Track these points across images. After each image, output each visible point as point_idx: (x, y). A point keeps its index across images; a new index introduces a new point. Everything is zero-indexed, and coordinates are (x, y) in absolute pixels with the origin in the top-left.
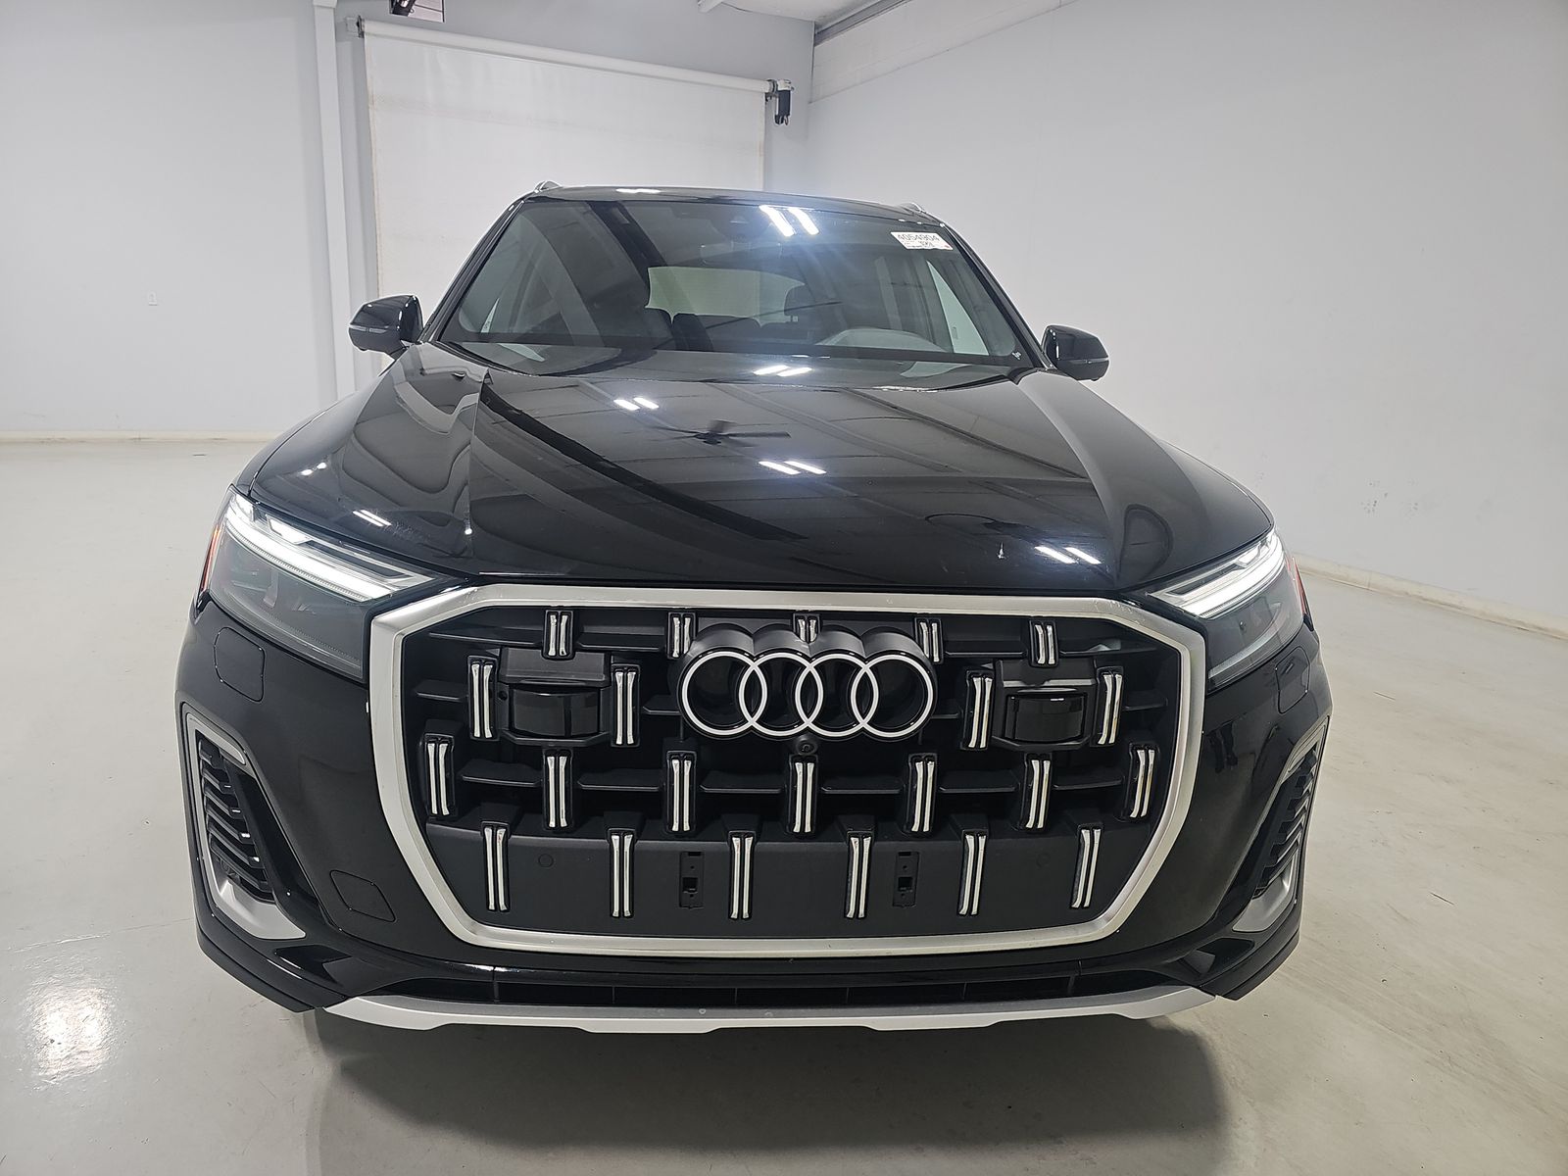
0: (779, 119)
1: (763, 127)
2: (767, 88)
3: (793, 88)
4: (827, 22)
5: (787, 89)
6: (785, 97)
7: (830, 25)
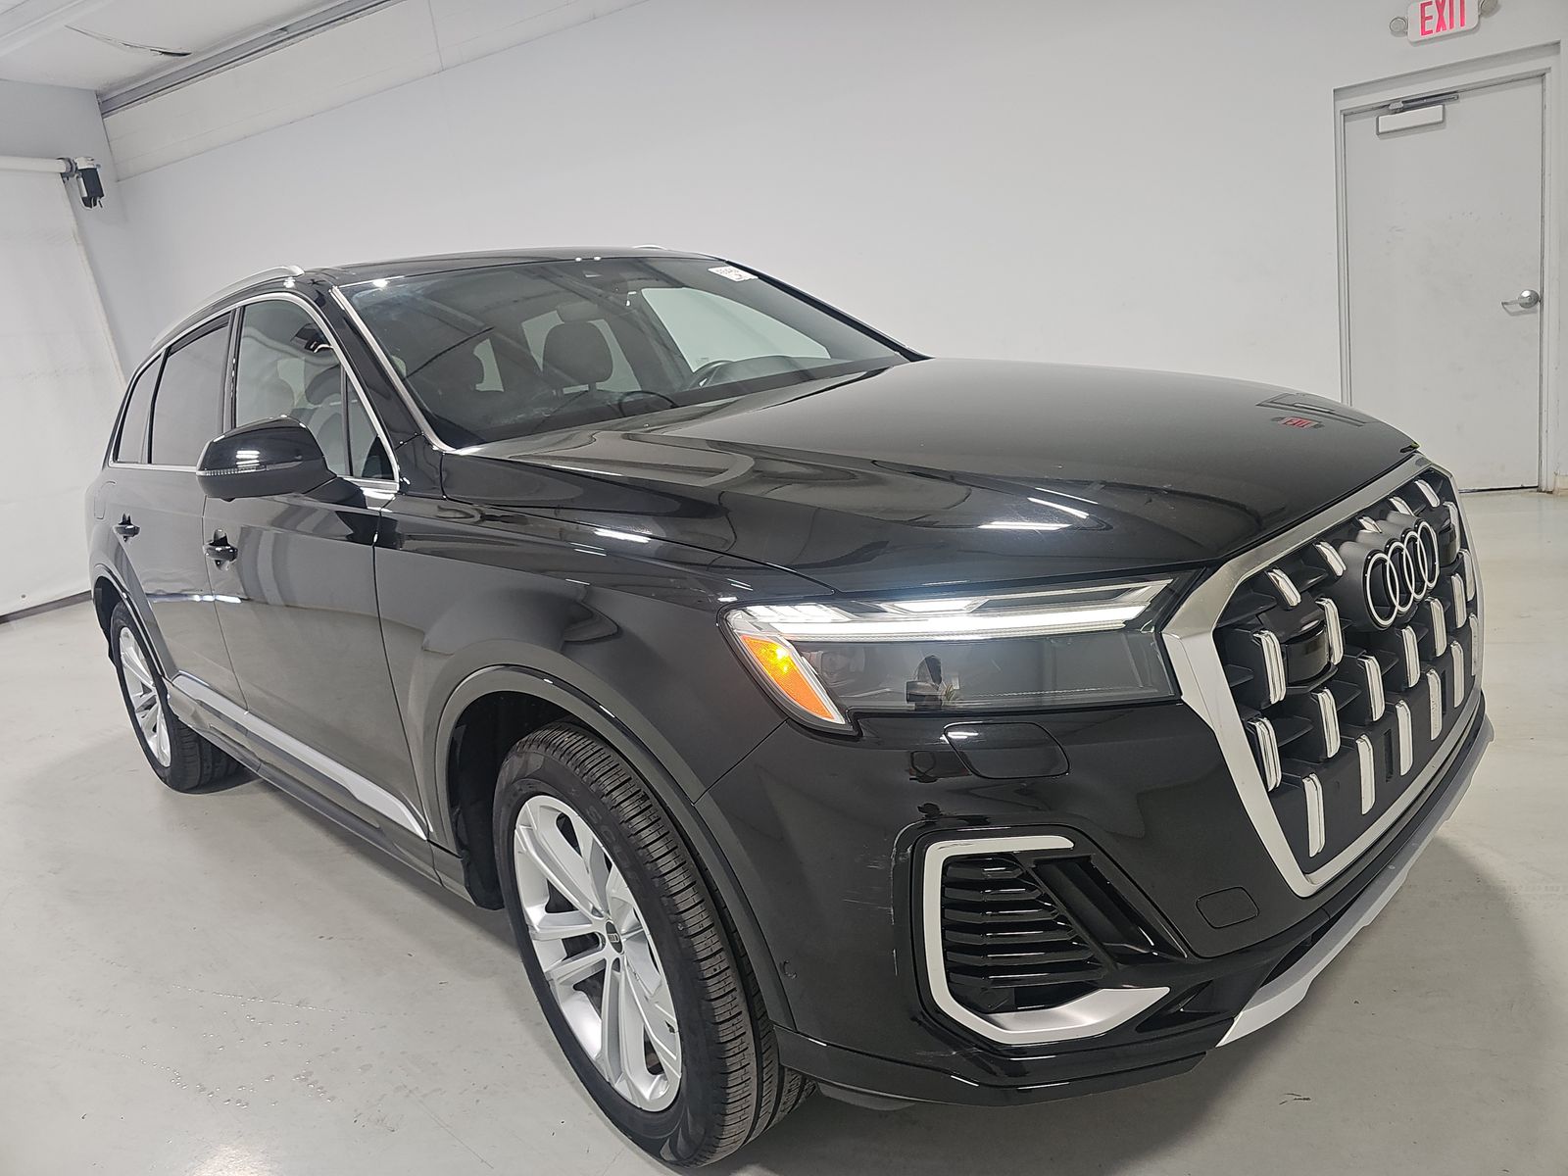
0: (89, 202)
1: (71, 213)
2: (63, 167)
3: (98, 166)
4: (111, 90)
5: (92, 167)
6: (91, 177)
7: (115, 93)
